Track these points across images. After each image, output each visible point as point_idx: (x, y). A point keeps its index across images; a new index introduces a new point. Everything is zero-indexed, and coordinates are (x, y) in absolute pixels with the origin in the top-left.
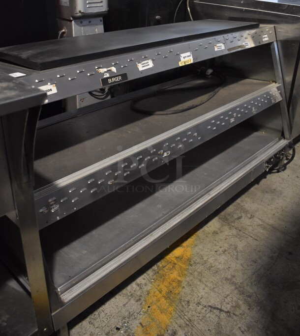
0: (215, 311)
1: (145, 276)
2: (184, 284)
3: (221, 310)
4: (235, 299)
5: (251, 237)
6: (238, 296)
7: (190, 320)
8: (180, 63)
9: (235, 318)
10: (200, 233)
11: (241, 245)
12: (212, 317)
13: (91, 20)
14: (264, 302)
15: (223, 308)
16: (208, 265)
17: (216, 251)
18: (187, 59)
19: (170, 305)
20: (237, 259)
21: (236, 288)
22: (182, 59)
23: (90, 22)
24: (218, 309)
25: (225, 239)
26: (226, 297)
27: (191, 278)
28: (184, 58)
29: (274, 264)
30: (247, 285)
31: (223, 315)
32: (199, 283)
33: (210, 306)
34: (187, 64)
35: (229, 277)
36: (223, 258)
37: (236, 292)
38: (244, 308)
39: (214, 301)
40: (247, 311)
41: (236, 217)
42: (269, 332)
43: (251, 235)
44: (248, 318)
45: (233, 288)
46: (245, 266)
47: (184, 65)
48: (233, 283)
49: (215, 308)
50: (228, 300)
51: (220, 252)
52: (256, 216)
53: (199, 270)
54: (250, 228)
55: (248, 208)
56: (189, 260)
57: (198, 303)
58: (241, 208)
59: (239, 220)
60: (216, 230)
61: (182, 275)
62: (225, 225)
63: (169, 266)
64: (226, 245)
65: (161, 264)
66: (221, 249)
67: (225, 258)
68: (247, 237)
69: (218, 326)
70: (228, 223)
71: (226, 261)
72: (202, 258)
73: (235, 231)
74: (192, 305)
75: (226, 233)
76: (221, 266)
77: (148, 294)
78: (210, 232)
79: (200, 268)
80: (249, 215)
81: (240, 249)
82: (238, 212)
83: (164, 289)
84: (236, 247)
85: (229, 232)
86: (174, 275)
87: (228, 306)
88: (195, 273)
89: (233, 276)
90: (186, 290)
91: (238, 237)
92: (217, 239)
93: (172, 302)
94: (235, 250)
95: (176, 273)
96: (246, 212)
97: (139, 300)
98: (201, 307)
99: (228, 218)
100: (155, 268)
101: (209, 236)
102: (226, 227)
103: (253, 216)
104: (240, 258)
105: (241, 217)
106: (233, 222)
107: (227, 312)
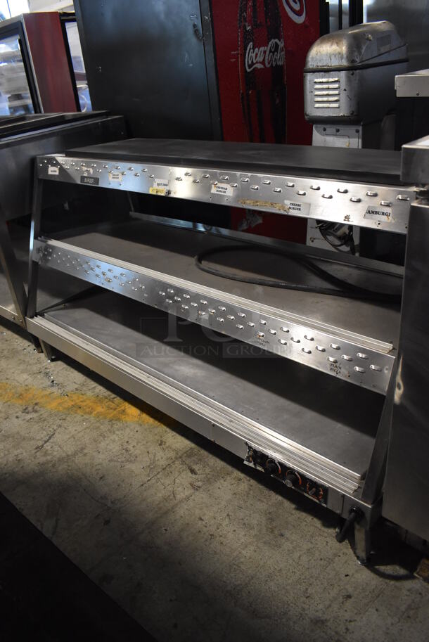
0: (47, 438)
2: (86, 416)
3: (46, 442)
4: (55, 453)
5: (149, 480)
6: (58, 456)
7: (44, 420)
8: (151, 189)
9: (34, 452)
11: (136, 468)
12: (43, 435)
14: (42, 478)
15: (48, 444)
16: (108, 434)
17: (127, 442)
19: (65, 408)
20: (110, 461)
21: (68, 456)
22: (155, 186)
23: (338, 131)
24: (48, 440)
25: (148, 452)
26: (59, 447)
27: (92, 421)
28: (158, 184)
29: (92, 498)
30: (69, 466)
31: (40, 443)
32: (84, 426)
33: (54, 434)
34: (159, 194)
35: (85, 451)
36: (115, 448)
37: (64, 455)
38: (42, 460)
39: (58, 438)
40: (37, 461)
41: (196, 467)
42: (7, 475)
43: (153, 481)
44: (30, 461)
45: (70, 453)
46: (99, 467)
47: (154, 193)
48: (75, 454)
49: (50, 438)
50: (56, 448)
51: (126, 446)
52: (197, 493)
53: (102, 427)
54: (168, 482)
55: (218, 485)
56: (119, 419)
57: (60, 426)
58: (218, 475)
59: (188, 471)
60: (167, 445)
61: (98, 415)
62: (177, 454)
63: (113, 405)
64: (137, 452)
65: (118, 400)
66: (130, 447)
67: (114, 450)
68: (148, 475)
69: (31, 439)
70: (180, 457)
71: (110, 450)
72: (118, 430)
73: (163, 462)
74: (60, 422)
75: (160, 454)
76: (103, 445)
77: (82, 394)
78: (164, 439)
79: (104, 428)
80: (200, 484)
81: (128, 466)
82: (208, 470)
83: (85, 404)
84: (131, 461)
85: (162, 457)
86: (100, 409)
87: (49, 447)
88: (98, 424)
89: (85, 455)
90: (78, 418)
91: (151, 467)
92: (149, 444)
93: (68, 409)
94: (128, 461)
95: (103, 410)
96: (208, 481)
97: (77, 389)
98: (55, 428)
99: (193, 458)
100: (113, 396)
101: (156, 437)
102: (172, 454)
103: (197, 488)
104: (112, 464)
105: (195, 474)
106: (183, 463)
107: (42, 446)
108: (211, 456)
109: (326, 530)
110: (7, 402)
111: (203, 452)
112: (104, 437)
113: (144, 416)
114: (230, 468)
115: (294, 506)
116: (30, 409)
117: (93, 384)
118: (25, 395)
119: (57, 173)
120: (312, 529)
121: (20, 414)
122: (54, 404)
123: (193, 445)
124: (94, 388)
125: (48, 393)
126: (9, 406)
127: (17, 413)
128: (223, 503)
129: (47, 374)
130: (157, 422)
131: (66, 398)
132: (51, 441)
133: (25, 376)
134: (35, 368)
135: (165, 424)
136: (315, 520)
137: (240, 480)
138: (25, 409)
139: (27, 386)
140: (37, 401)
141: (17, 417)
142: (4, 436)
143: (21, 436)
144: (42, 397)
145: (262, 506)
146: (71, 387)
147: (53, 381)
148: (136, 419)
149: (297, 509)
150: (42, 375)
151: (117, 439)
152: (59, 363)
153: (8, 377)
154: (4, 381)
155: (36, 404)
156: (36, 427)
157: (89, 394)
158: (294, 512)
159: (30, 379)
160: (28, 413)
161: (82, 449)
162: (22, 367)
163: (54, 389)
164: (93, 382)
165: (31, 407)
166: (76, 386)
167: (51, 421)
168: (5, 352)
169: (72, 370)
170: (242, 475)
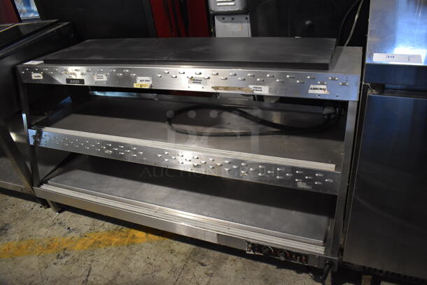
0: (87, 272)
1: (111, 225)
2: (109, 248)
3: (88, 276)
4: (99, 283)
5: (177, 280)
7: (78, 260)
8: (135, 84)
10: (167, 241)
11: (163, 274)
12: (83, 271)
13: (235, 17)
15: (90, 277)
16: (131, 256)
17: (148, 258)
18: (143, 83)
19: (89, 246)
20: (143, 275)
21: (110, 281)
22: (138, 82)
23: (233, 19)
24: (89, 273)
25: (166, 261)
26: (100, 276)
27: (115, 250)
28: (140, 81)
31: (84, 278)
32: (111, 256)
33: (91, 268)
34: (143, 87)
35: (121, 274)
36: (141, 264)
37: (107, 281)
39: (95, 270)
43: (180, 280)
45: (110, 279)
46: (137, 282)
47: (139, 87)
48: (115, 278)
50: (98, 278)
51: (148, 261)
52: (213, 278)
53: (124, 252)
54: (189, 277)
55: (223, 268)
56: (133, 243)
57: (92, 261)
58: (220, 262)
59: (199, 265)
60: (177, 251)
61: (117, 244)
62: (186, 255)
63: (124, 234)
64: (159, 263)
65: (125, 229)
66: (152, 261)
67: (142, 266)
68: (175, 277)
69: (75, 277)
70: (190, 257)
71: (139, 268)
72: (137, 251)
73: (180, 265)
74: (90, 258)
75: (175, 259)
76: (131, 265)
77: (97, 232)
78: (172, 248)
79: (126, 252)
80: (211, 272)
81: (157, 274)
82: (212, 261)
83: (102, 239)
84: (158, 271)
85: (178, 261)
86: (115, 240)
87: (92, 279)
88: (120, 251)
89: (122, 276)
90: (103, 251)
91: (173, 270)
92: (164, 254)
93: (92, 246)
94: (155, 271)
95: (118, 240)
96: (216, 267)
97: (90, 230)
98: (90, 263)
99: (199, 256)
100: (120, 227)
101: (166, 248)
102: (183, 257)
103: (211, 275)
104: (145, 277)
105: (206, 266)
106: (193, 261)
107: (87, 280)
108: (209, 250)
109: (300, 275)
110: (40, 254)
111: (202, 249)
112: (129, 259)
113: (150, 235)
114: (225, 255)
115: (275, 267)
116: (62, 254)
117: (101, 222)
118: (52, 245)
119: (42, 78)
120: (292, 278)
121: (55, 261)
122: (79, 246)
123: (194, 247)
124: (103, 225)
125: (69, 238)
126: (43, 256)
127: (52, 260)
128: (232, 279)
129: (61, 223)
130: (161, 238)
131: (86, 239)
132: (91, 273)
133: (44, 230)
134: (49, 221)
135: (168, 238)
136: (291, 271)
137: (235, 260)
138: (59, 255)
139: (49, 237)
140: (64, 246)
141: (55, 264)
142: (52, 281)
143: (65, 277)
144: (67, 242)
145: (257, 273)
146: (85, 230)
147: (69, 228)
148: (146, 240)
149: (278, 268)
150: (57, 225)
151: (139, 258)
152: (66, 212)
153: (30, 234)
154: (29, 238)
155: (65, 249)
156: (74, 267)
157: (101, 230)
158: (277, 270)
159: (50, 232)
160: (61, 258)
161: (118, 273)
162: (38, 223)
163: (73, 234)
164: (100, 221)
165: (62, 253)
166: (89, 227)
167: (83, 258)
168: (17, 215)
169: (78, 215)
170: (235, 257)
